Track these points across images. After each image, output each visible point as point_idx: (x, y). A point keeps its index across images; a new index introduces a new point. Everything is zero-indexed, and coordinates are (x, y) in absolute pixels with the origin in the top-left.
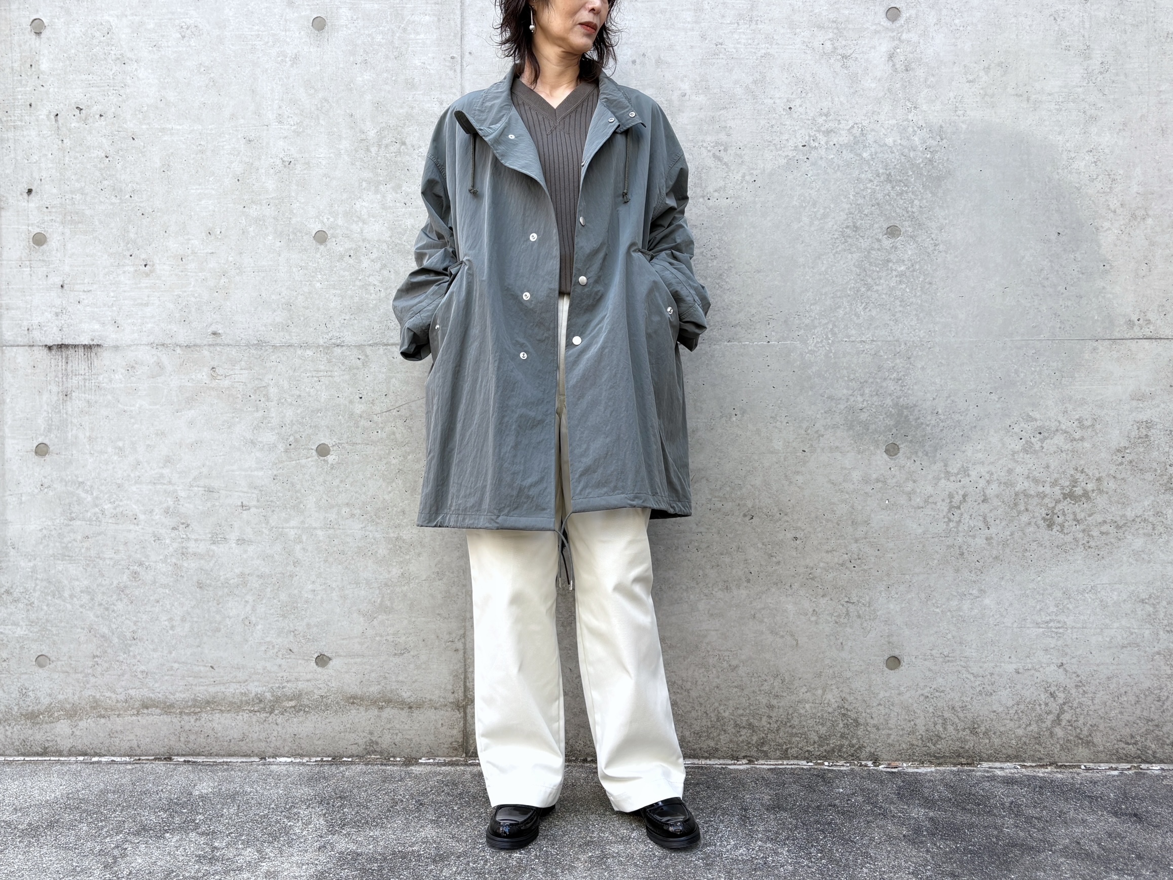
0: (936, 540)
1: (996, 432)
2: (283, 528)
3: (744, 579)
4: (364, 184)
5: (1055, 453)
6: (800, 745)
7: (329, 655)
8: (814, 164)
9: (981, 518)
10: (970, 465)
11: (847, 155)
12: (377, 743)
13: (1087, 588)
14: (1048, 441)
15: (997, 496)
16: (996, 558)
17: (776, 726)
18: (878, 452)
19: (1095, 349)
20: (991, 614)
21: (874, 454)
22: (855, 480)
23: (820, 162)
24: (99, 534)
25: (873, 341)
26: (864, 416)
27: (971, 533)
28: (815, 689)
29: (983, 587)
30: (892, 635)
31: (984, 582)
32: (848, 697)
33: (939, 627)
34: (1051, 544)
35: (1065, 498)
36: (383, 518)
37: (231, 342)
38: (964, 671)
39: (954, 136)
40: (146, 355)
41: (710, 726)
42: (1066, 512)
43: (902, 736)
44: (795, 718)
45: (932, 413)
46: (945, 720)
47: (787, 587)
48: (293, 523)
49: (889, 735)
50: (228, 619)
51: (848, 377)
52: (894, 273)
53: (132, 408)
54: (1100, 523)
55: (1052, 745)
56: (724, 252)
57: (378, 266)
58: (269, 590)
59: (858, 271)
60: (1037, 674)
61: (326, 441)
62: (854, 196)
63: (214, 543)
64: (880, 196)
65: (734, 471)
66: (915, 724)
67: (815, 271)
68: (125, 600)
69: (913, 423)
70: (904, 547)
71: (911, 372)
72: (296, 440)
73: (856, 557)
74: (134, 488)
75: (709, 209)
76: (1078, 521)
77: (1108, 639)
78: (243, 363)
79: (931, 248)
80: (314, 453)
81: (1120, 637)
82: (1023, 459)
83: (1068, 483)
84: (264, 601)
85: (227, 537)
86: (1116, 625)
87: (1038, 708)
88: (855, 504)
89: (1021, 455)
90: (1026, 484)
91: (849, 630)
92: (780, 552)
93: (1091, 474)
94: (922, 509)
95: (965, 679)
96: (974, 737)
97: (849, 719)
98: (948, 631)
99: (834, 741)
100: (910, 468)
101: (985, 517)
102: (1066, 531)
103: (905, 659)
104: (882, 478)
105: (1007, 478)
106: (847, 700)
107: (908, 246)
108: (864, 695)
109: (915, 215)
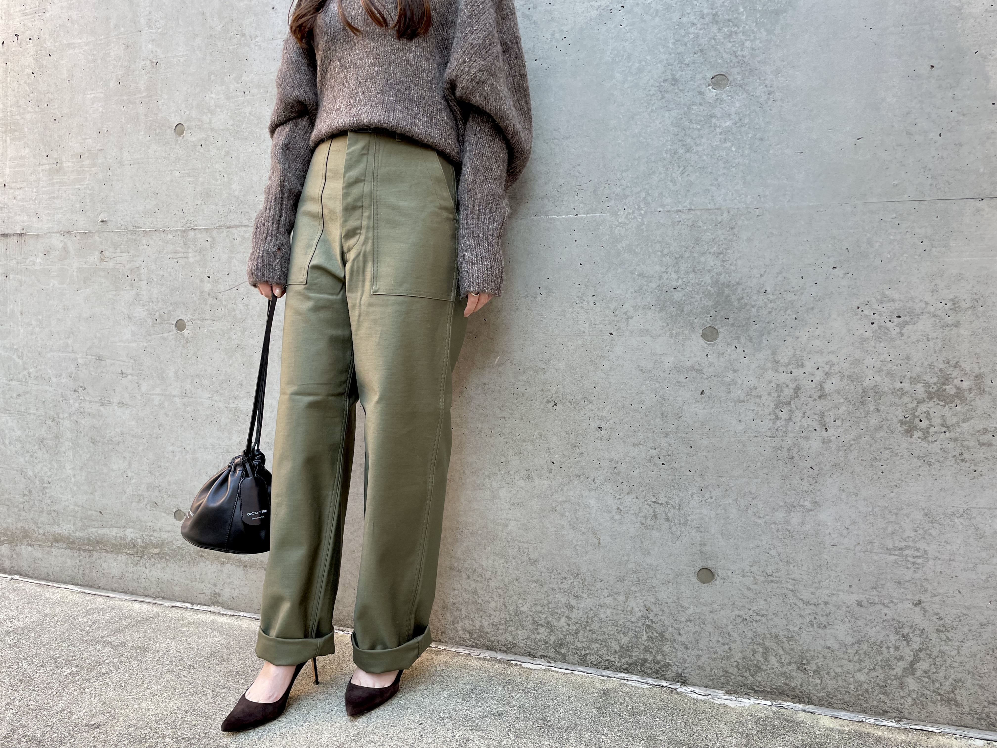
0: (760, 439)
1: (839, 315)
2: (151, 394)
3: (546, 469)
4: (213, 77)
5: (918, 341)
6: (600, 653)
7: (184, 511)
9: (816, 417)
10: (805, 354)
12: (220, 596)
14: (910, 327)
15: (839, 392)
16: (836, 465)
17: (575, 628)
18: (694, 336)
19: (978, 211)
20: (827, 532)
21: (689, 339)
22: (666, 367)
23: (635, 9)
24: (27, 393)
25: (690, 210)
26: (678, 296)
27: (803, 435)
28: (618, 594)
29: (817, 499)
30: (704, 544)
31: (819, 493)
32: (652, 607)
33: (762, 541)
34: (909, 454)
35: (931, 398)
36: (225, 389)
37: (114, 229)
38: (791, 596)
40: (57, 241)
41: (508, 619)
42: (932, 415)
43: (714, 660)
44: (595, 623)
45: (759, 292)
46: (766, 649)
47: (590, 480)
48: (158, 391)
49: (699, 656)
50: (112, 472)
51: (662, 252)
52: (718, 130)
53: (47, 287)
54: (978, 431)
55: (902, 697)
57: (223, 153)
58: (140, 448)
59: (676, 130)
60: (885, 610)
61: (183, 317)
62: (674, 44)
63: (102, 405)
64: (703, 41)
65: (538, 354)
66: (730, 649)
67: (628, 133)
68: (44, 450)
69: (736, 303)
70: (721, 445)
71: (734, 244)
72: (160, 315)
73: (666, 454)
74: (49, 355)
76: (948, 427)
77: (983, 578)
78: (122, 246)
79: (764, 97)
80: (174, 327)
82: (875, 347)
83: (935, 380)
84: (137, 459)
85: (111, 400)
87: (884, 650)
88: (666, 395)
89: (872, 343)
90: (878, 378)
91: (656, 534)
92: (584, 443)
93: (968, 369)
94: (743, 403)
95: (792, 605)
96: (801, 675)
97: (654, 632)
98: (772, 547)
99: (637, 653)
100: (730, 355)
101: (822, 416)
102: (930, 439)
103: (720, 573)
104: (697, 367)
105: (853, 370)
106: (652, 611)
107: (736, 96)
108: (672, 607)
109: (746, 60)
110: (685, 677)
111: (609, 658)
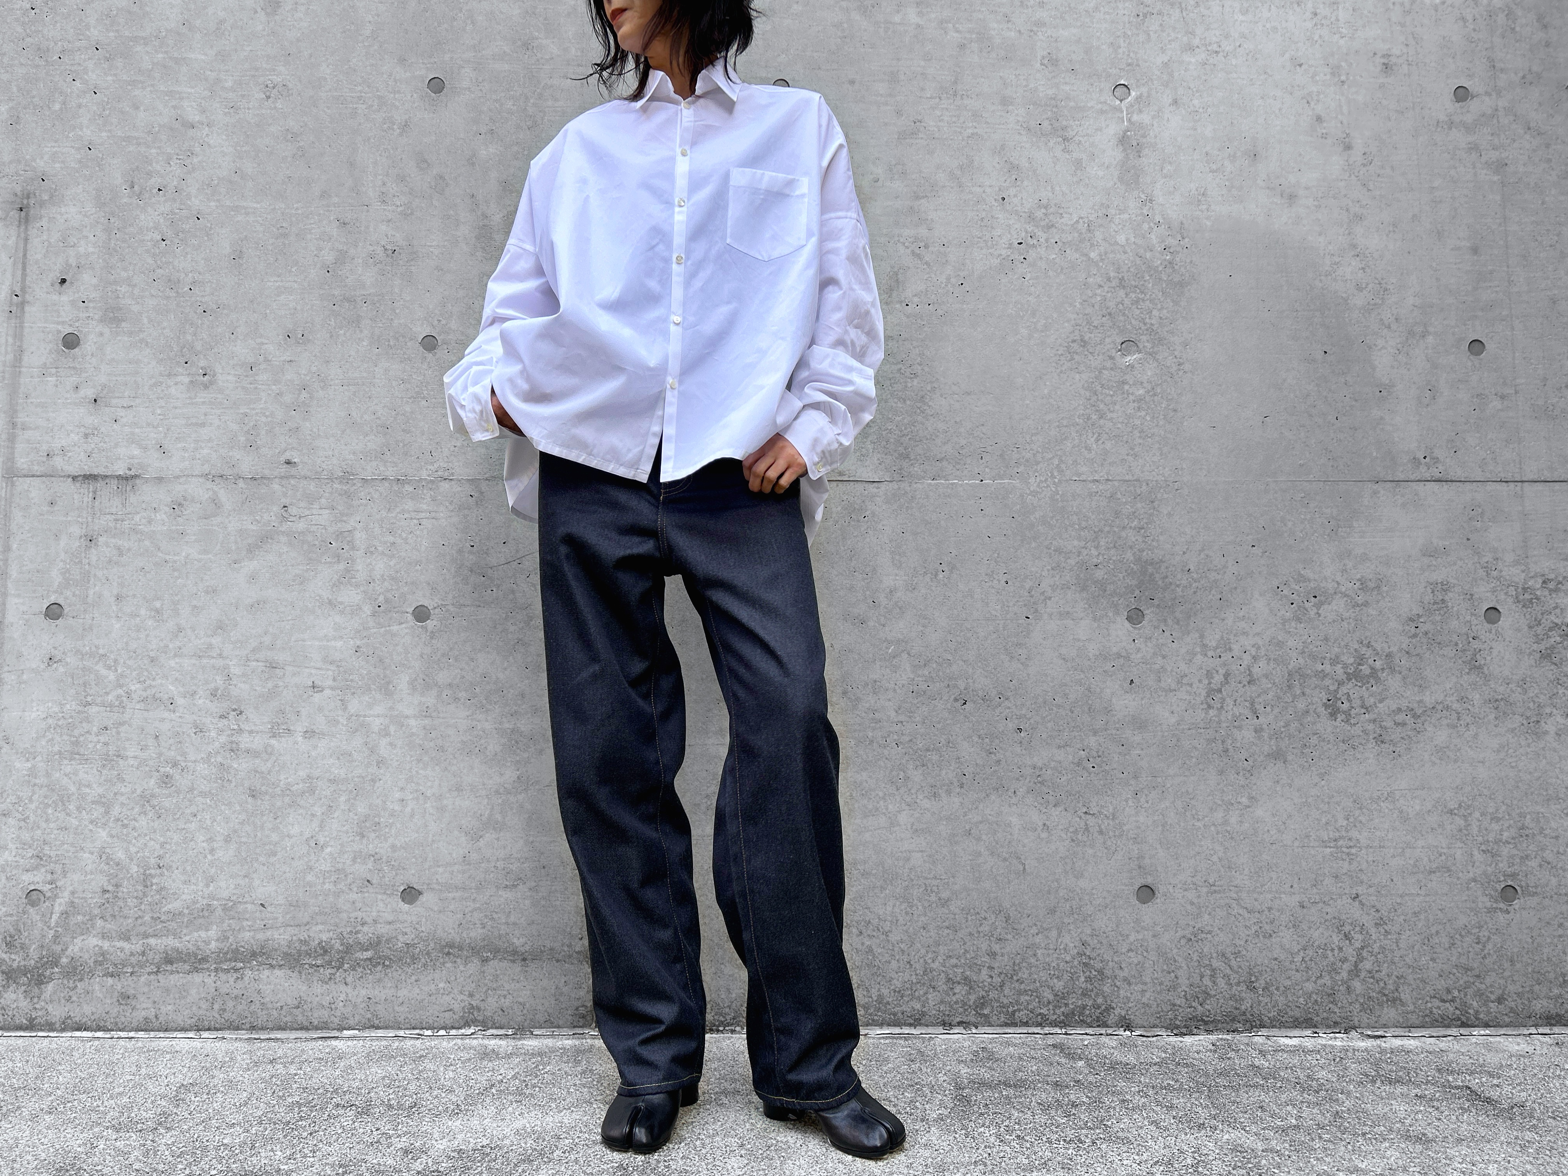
0: (1194, 731)
1: (1261, 595)
2: (365, 717)
3: (956, 784)
5: (1334, 621)
7: (419, 888)
8: (1032, 265)
9: (1247, 704)
10: (1232, 637)
11: (1072, 255)
12: (479, 1009)
13: (1382, 794)
14: (1325, 607)
15: (1266, 676)
16: (1269, 755)
17: (999, 980)
18: (1118, 619)
19: (1375, 493)
20: (1266, 829)
21: (1114, 622)
22: (1091, 655)
23: (1040, 263)
24: (122, 723)
25: (1108, 480)
26: (1099, 574)
27: (1236, 724)
28: (1049, 929)
29: (1254, 794)
30: (1143, 857)
31: (1255, 787)
32: (1089, 940)
33: (1202, 846)
34: (1335, 738)
35: (1349, 680)
36: (495, 703)
37: (309, 474)
38: (1234, 905)
39: (1197, 235)
40: (199, 490)
42: (1352, 696)
43: (1160, 993)
44: (1025, 971)
45: (1182, 570)
46: (1213, 970)
47: (1010, 794)
48: (378, 710)
49: (1143, 991)
50: (287, 839)
51: (1079, 525)
53: (176, 558)
54: (1393, 711)
55: (1350, 1003)
56: (927, 369)
58: (343, 799)
60: (1326, 909)
61: (426, 602)
63: (274, 736)
64: (1111, 304)
65: (942, 643)
66: (1176, 977)
67: (1036, 394)
68: (151, 814)
69: (1160, 583)
70: (1154, 741)
71: (1155, 519)
72: (387, 601)
73: (1095, 755)
74: (172, 663)
75: (908, 317)
76: (1366, 708)
77: (1411, 862)
78: (323, 501)
79: (1175, 368)
80: (410, 617)
81: (1425, 858)
82: (1296, 628)
83: (1351, 661)
84: (336, 815)
85: (292, 728)
86: (1420, 843)
87: (1329, 953)
88: (1092, 686)
89: (1294, 624)
90: (1301, 661)
91: (1088, 850)
92: (1001, 748)
93: (1379, 649)
94: (1174, 693)
95: (1237, 916)
97: (1093, 970)
98: (1212, 852)
99: (1074, 1000)
100: (1157, 639)
101: (1253, 703)
102: (1352, 721)
103: (1161, 889)
104: (1124, 654)
105: (1278, 653)
106: (1089, 945)
108: (1111, 937)
110: (1129, 1019)
111: (1042, 1011)
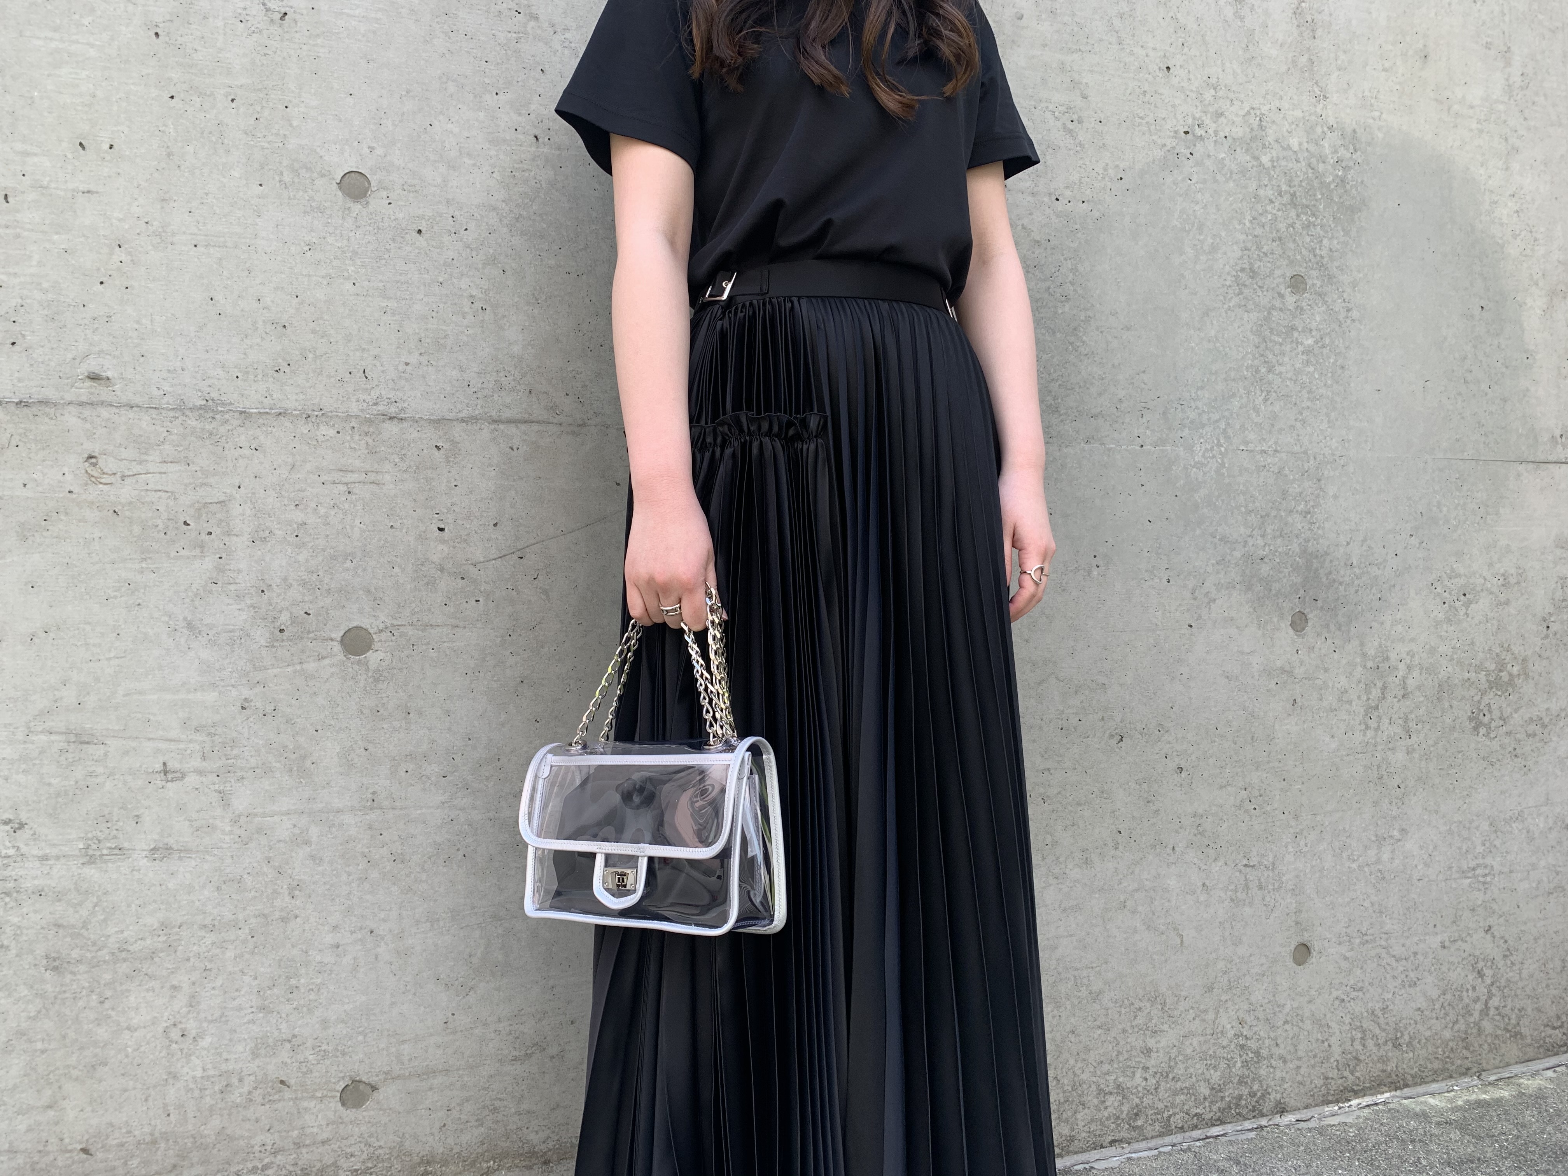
0: (1351, 758)
1: (1417, 594)
2: (264, 815)
3: (1110, 845)
4: (451, 87)
5: (1480, 623)
6: (1186, 1107)
7: (373, 1080)
8: (1200, 164)
9: (1401, 722)
10: (1388, 644)
11: (1243, 157)
13: (1514, 814)
14: (1472, 606)
15: (1419, 688)
16: (1419, 779)
17: (1154, 1081)
18: (1283, 625)
19: (1519, 475)
20: (1414, 864)
21: (1278, 630)
22: (1255, 671)
23: (1208, 162)
25: (1276, 451)
26: (1265, 569)
27: (1390, 746)
28: (1206, 1011)
29: (1404, 824)
30: (1300, 911)
31: (1405, 817)
32: (1246, 1017)
33: (1355, 891)
34: (1476, 755)
35: (1491, 688)
37: (138, 400)
38: (1384, 955)
39: (1368, 148)
41: (1062, 1100)
42: (1493, 707)
43: (1313, 1067)
44: (1181, 1066)
45: (1346, 564)
46: (1364, 1032)
47: (1168, 851)
48: (287, 803)
49: (1299, 1067)
50: (126, 1035)
51: (1246, 507)
52: (1300, 348)
54: (1526, 721)
55: (1480, 1046)
56: (1080, 292)
57: (480, 258)
58: (230, 954)
59: (1256, 340)
60: (1464, 946)
61: (365, 623)
62: (1251, 222)
63: (91, 860)
64: (1282, 226)
65: (1095, 662)
66: (1329, 1046)
67: (1202, 335)
69: (1324, 580)
70: (1314, 772)
71: (1321, 502)
72: (293, 620)
73: (1257, 793)
75: (1058, 216)
76: (1504, 720)
77: (1534, 885)
78: (168, 448)
79: (1343, 314)
80: (337, 647)
81: (1545, 879)
82: (1447, 632)
83: (1493, 667)
84: (218, 983)
85: (126, 845)
86: (1543, 863)
87: (1465, 995)
88: (1256, 710)
89: (1445, 626)
90: (1450, 669)
91: (1248, 910)
92: (1159, 794)
93: (1516, 652)
94: (1335, 713)
95: (1387, 966)
96: (1397, 1053)
97: (1249, 1053)
98: (1365, 896)
99: (1231, 1091)
100: (1320, 649)
101: (1406, 720)
102: (1492, 735)
103: (1316, 946)
104: (1287, 667)
105: (1430, 661)
106: (1246, 1023)
107: (1316, 308)
108: (1268, 1011)
109: (1325, 261)
110: (1284, 1103)
111: (1198, 1111)
